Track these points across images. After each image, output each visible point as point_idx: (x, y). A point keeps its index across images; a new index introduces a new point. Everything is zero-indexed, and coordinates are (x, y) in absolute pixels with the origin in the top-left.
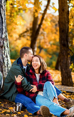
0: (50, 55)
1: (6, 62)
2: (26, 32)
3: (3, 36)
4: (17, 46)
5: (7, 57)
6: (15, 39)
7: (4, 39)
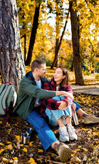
1: (20, 75)
3: (16, 48)
5: (21, 69)
7: (16, 51)
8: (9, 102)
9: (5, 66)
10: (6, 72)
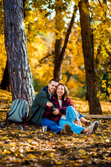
0: (82, 83)
1: (30, 92)
2: (47, 57)
3: (26, 68)
4: (38, 74)
5: (31, 87)
6: (34, 66)
7: (26, 71)
8: (24, 112)
9: (18, 84)
10: (18, 89)
